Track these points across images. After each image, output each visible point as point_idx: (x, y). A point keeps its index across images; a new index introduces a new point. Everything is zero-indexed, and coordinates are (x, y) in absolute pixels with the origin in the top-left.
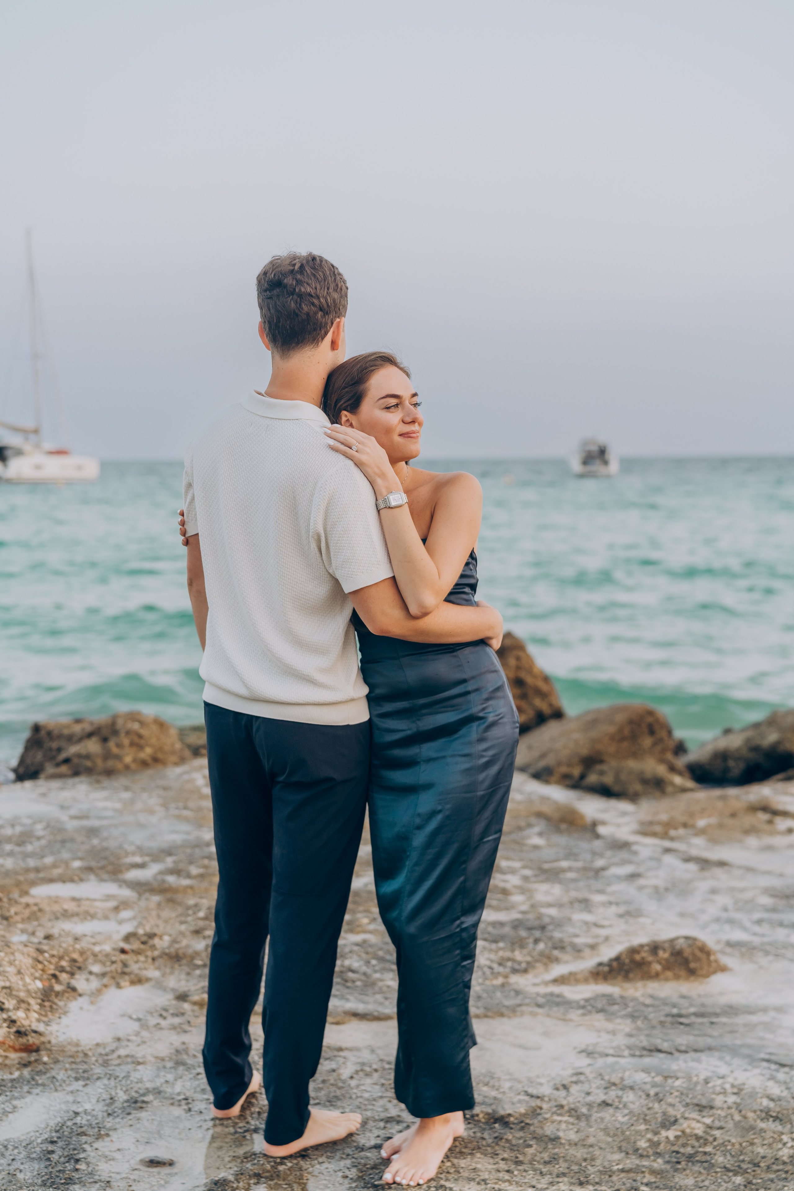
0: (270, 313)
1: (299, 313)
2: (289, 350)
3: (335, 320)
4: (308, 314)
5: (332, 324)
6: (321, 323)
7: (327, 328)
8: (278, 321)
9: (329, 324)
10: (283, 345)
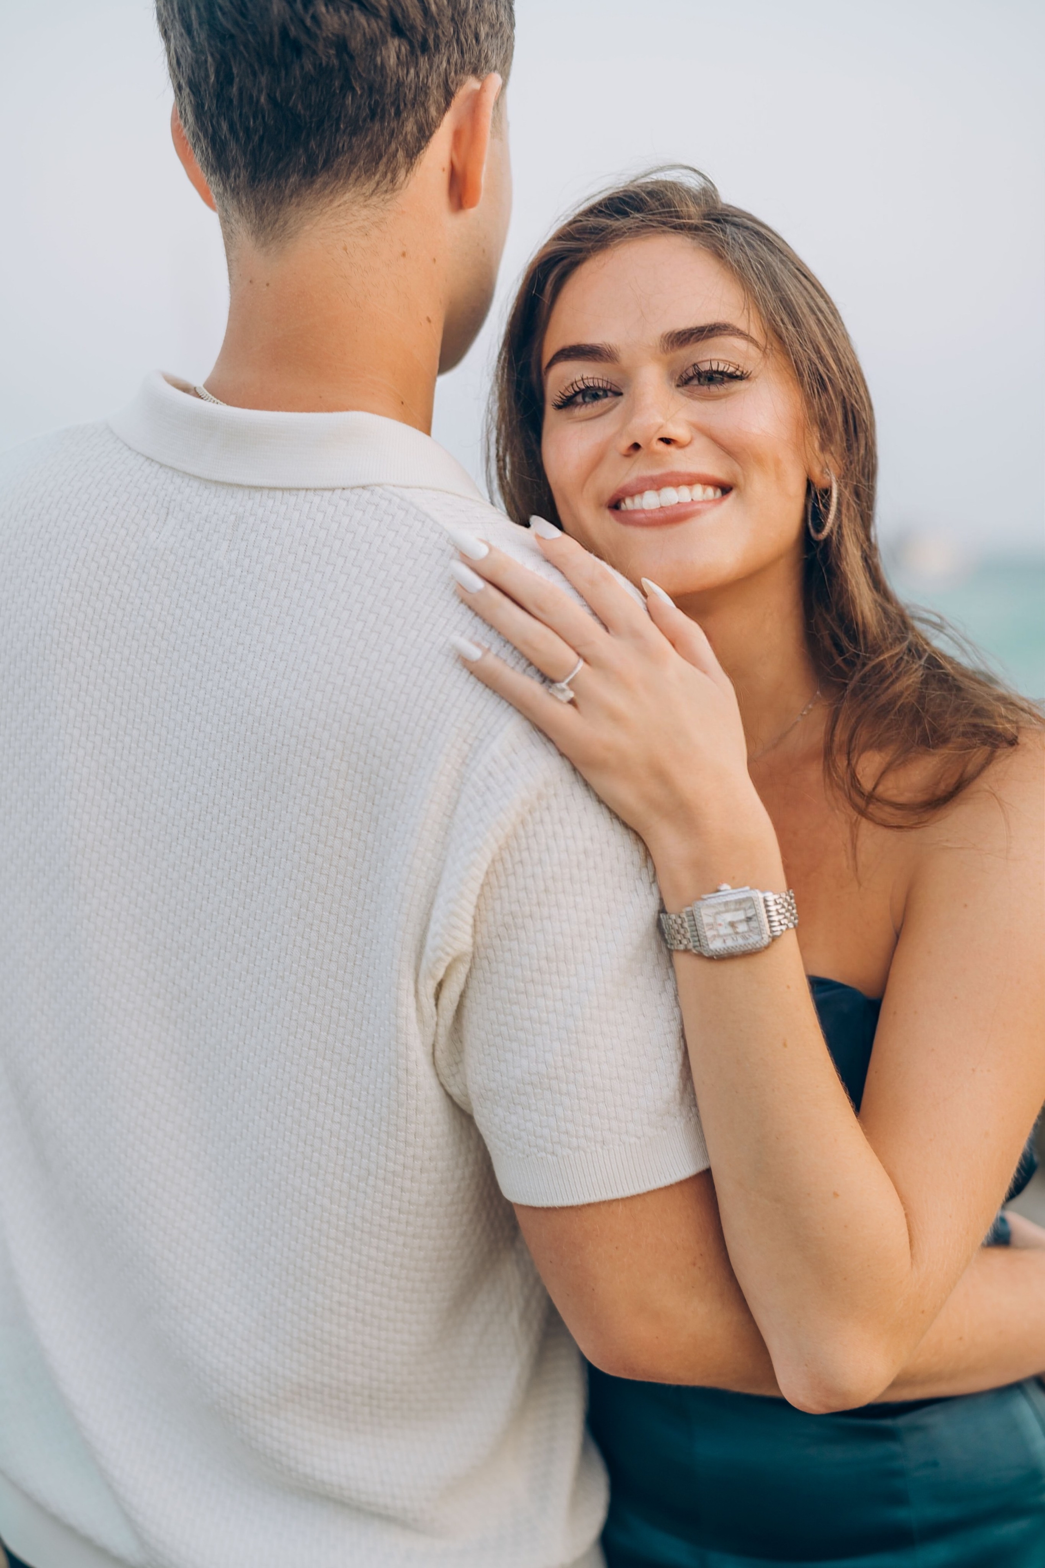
0: (193, 45)
1: (304, 39)
2: (279, 202)
3: (460, 84)
4: (341, 45)
5: (449, 95)
6: (400, 84)
7: (426, 111)
8: (225, 78)
9: (436, 94)
10: (253, 180)
